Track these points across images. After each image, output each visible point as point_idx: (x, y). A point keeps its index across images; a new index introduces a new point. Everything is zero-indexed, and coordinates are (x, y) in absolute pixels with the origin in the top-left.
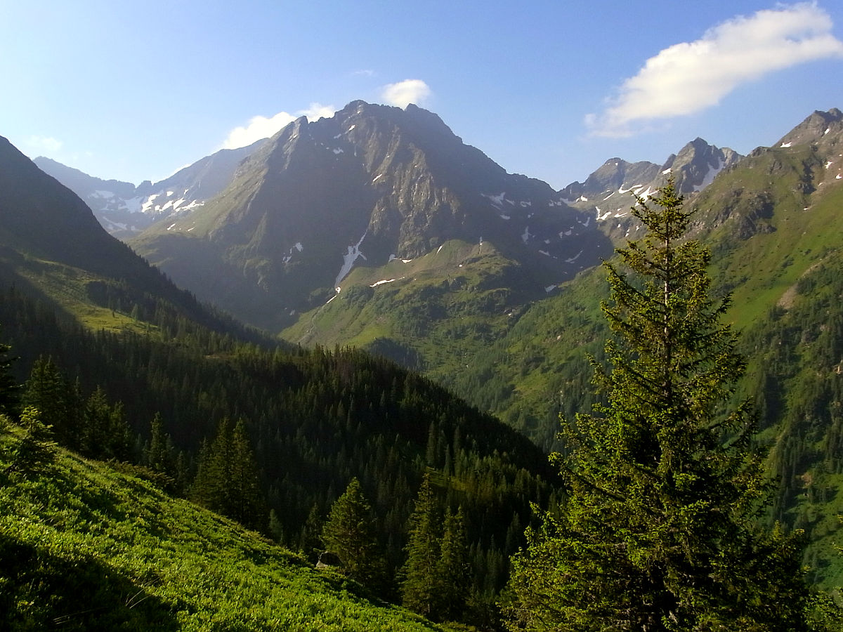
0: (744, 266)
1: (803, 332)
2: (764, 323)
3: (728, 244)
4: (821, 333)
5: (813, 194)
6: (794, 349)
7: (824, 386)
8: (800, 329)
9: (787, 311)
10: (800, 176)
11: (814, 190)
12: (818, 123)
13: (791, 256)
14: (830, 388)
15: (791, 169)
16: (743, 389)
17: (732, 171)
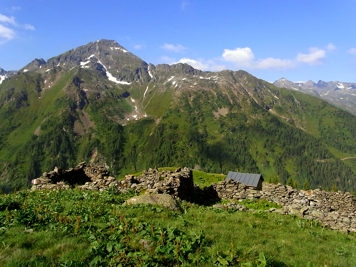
0: (19, 119)
1: (45, 144)
2: (30, 141)
3: (11, 110)
4: (51, 144)
5: (41, 92)
6: (42, 150)
7: (54, 162)
8: (44, 143)
9: (38, 136)
10: (36, 85)
11: (42, 91)
12: (37, 63)
13: (37, 115)
14: (56, 163)
15: (32, 82)
16: (25, 167)
17: (9, 80)
